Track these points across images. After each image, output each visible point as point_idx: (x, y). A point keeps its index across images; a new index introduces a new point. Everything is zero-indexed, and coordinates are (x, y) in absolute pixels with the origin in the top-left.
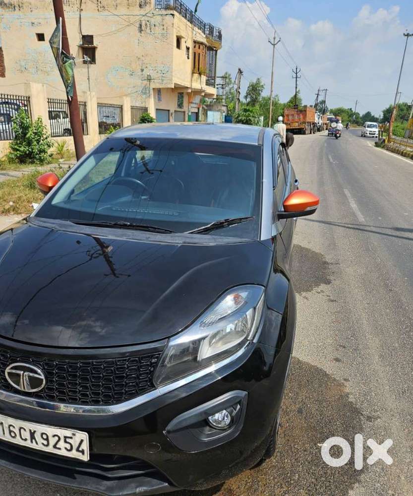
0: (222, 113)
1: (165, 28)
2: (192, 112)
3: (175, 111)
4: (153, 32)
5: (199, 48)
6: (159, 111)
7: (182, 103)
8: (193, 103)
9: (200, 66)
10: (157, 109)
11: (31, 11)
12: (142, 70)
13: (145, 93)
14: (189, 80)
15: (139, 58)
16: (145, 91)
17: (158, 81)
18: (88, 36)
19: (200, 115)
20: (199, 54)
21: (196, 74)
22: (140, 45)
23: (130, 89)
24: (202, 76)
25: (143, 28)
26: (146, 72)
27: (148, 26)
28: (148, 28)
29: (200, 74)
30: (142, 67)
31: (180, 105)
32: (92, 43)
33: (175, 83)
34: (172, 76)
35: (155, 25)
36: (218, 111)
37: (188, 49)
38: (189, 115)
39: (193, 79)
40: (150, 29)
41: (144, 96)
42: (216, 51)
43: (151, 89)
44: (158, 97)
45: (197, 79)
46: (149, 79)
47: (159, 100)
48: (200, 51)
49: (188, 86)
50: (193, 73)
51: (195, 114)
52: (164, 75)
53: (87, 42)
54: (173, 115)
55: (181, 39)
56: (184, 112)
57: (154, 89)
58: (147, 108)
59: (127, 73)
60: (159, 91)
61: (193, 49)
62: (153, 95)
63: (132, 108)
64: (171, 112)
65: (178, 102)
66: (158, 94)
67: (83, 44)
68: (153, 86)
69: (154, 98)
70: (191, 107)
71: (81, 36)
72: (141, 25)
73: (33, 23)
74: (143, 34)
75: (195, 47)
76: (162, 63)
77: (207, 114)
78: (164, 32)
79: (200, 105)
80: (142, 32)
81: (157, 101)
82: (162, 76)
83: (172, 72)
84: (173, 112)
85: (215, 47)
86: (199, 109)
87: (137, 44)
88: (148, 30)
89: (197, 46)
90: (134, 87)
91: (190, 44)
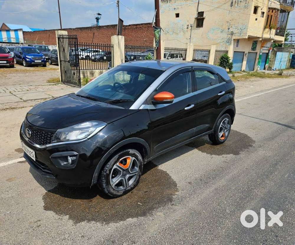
0: (290, 53)
1: (247, 2)
2: (263, 53)
3: (249, 52)
4: (239, 6)
5: (272, 12)
6: (236, 53)
7: (256, 47)
8: (265, 47)
9: (272, 23)
10: (234, 52)
11: (175, 2)
12: (229, 29)
13: (228, 42)
14: (261, 32)
15: (228, 22)
16: (229, 41)
17: (237, 35)
18: (201, 12)
19: (270, 54)
20: (272, 16)
21: (267, 29)
22: (230, 14)
23: (220, 40)
24: (272, 30)
25: (233, 4)
26: (231, 30)
27: (237, 2)
28: (237, 3)
29: (270, 29)
30: (229, 27)
31: (254, 48)
32: (203, 15)
33: (248, 35)
34: (247, 31)
35: (241, 1)
36: (287, 52)
37: (263, 13)
38: (260, 55)
39: (264, 32)
40: (238, 4)
41: (228, 44)
42: (289, 12)
43: (232, 39)
44: (237, 44)
45: (268, 31)
46: (232, 34)
47: (237, 46)
48: (273, 14)
49: (260, 37)
50: (265, 28)
51: (266, 54)
52: (242, 31)
53: (200, 15)
54: (247, 55)
55: (258, 8)
56: (257, 53)
57: (234, 39)
58: (228, 51)
59: (219, 31)
60: (238, 41)
61: (267, 13)
62: (233, 43)
63: (216, 51)
64: (245, 53)
65: (252, 47)
66: (237, 43)
67: (198, 17)
68: (234, 37)
69: (234, 45)
70: (263, 50)
71: (198, 13)
72: (232, 3)
73: (175, 9)
74: (232, 8)
75: (269, 11)
76: (242, 24)
77: (276, 54)
78: (246, 5)
79: (270, 48)
80: (233, 6)
81: (236, 47)
82: (241, 32)
83: (247, 29)
84: (247, 53)
85: (287, 10)
86: (269, 50)
87: (228, 14)
88: (236, 5)
89: (271, 11)
90: (222, 39)
91: (265, 10)
